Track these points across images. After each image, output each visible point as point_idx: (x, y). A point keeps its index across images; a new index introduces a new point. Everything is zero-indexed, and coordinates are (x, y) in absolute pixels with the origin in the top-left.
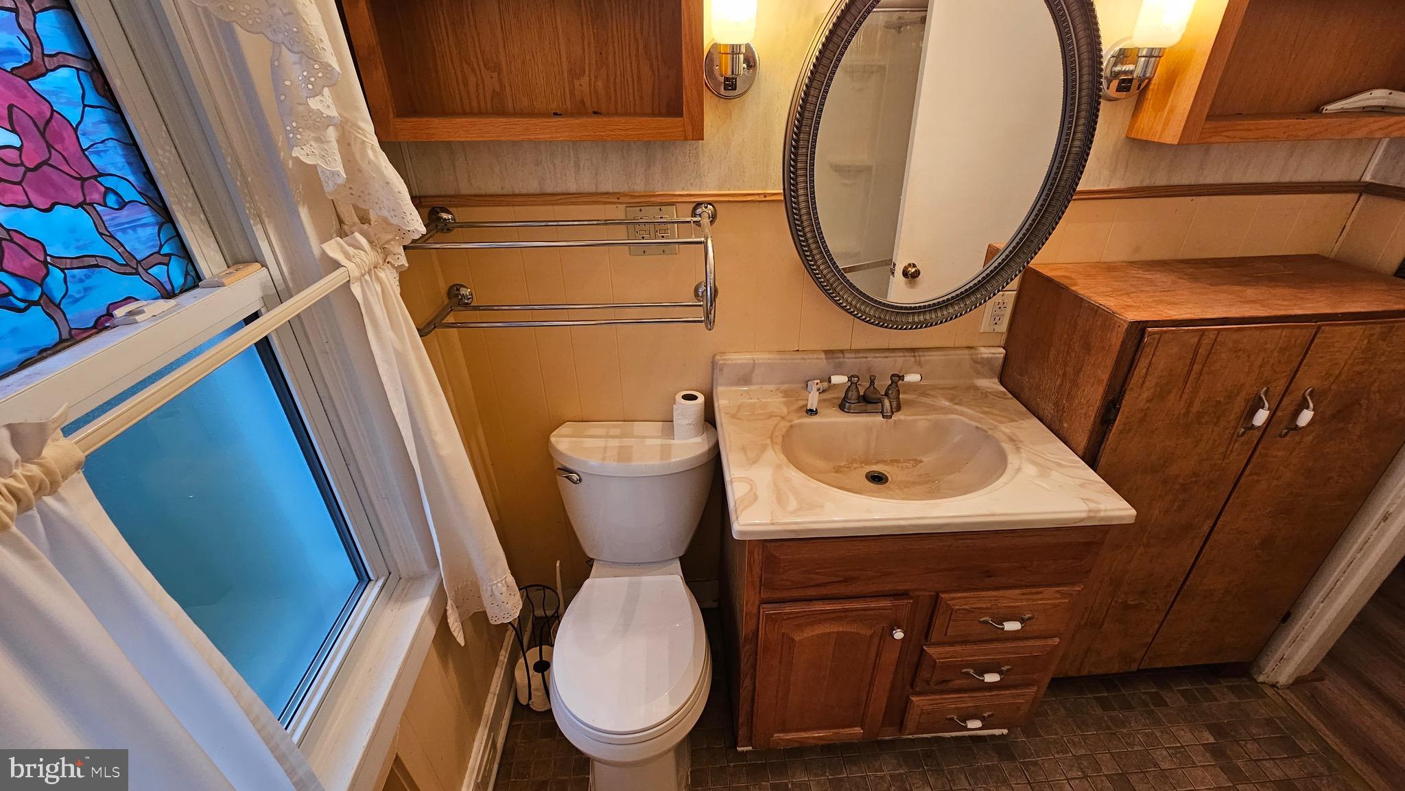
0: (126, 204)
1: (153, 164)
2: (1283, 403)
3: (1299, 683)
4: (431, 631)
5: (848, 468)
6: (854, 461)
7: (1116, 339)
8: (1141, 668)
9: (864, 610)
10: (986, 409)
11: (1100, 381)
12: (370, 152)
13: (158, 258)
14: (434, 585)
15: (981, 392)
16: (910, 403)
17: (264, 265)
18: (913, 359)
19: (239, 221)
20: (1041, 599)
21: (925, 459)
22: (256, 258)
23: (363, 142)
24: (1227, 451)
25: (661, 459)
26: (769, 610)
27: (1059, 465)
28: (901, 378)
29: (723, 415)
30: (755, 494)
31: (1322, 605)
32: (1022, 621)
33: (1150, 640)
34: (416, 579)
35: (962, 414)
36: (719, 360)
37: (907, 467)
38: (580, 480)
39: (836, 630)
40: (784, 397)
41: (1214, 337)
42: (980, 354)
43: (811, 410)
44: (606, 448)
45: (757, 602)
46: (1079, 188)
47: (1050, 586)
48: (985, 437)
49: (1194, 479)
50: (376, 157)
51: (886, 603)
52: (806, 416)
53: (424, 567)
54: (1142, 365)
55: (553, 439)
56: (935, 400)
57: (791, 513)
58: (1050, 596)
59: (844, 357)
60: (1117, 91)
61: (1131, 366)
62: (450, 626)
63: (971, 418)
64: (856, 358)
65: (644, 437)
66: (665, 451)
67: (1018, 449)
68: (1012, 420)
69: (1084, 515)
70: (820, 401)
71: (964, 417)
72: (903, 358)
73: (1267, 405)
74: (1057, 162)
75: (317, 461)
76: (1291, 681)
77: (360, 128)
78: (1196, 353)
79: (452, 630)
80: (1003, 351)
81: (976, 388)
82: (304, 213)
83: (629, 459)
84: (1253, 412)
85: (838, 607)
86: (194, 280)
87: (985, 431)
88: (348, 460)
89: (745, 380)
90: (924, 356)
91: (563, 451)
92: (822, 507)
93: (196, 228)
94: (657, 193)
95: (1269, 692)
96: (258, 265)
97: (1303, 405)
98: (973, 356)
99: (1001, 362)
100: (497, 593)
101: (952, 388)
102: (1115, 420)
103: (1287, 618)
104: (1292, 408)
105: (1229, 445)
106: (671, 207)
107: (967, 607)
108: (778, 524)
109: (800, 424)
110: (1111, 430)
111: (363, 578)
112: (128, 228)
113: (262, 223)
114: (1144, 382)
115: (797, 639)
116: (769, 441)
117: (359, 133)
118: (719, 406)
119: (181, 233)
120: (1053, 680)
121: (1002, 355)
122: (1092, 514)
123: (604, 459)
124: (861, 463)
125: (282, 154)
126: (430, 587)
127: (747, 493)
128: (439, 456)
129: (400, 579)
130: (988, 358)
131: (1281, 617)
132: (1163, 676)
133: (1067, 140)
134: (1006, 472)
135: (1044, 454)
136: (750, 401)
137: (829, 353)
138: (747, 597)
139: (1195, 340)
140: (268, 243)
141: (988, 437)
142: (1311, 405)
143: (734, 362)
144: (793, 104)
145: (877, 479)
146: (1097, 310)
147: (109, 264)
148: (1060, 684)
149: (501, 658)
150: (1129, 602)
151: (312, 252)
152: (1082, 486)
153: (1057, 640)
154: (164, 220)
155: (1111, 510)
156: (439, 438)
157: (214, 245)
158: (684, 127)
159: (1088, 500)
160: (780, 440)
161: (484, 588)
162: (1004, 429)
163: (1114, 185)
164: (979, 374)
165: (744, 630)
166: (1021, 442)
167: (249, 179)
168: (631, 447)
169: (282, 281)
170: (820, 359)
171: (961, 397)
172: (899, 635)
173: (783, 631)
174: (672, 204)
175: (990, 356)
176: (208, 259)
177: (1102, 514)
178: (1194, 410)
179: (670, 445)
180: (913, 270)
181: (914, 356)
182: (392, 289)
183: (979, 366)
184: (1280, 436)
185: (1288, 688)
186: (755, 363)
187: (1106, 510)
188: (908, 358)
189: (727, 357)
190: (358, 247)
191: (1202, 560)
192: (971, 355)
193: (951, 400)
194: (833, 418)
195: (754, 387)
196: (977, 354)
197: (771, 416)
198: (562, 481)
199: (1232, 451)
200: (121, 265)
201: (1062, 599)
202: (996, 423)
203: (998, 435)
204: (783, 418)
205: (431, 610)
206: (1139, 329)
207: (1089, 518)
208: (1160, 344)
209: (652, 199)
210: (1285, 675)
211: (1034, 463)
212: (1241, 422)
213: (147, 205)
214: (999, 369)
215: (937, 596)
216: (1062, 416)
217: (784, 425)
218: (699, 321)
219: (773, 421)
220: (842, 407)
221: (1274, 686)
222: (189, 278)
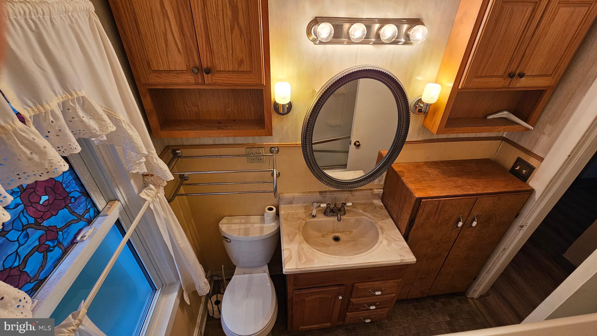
0: (77, 198)
1: (84, 182)
2: (468, 219)
3: (481, 297)
4: (178, 302)
5: (327, 235)
6: (329, 232)
7: (413, 202)
8: (428, 295)
9: (329, 290)
10: (375, 214)
11: (408, 213)
12: (155, 160)
13: (87, 211)
14: (179, 286)
15: (374, 206)
16: (349, 211)
17: (119, 201)
18: (350, 194)
19: (110, 188)
20: (388, 284)
21: (354, 231)
22: (116, 199)
23: (152, 157)
24: (451, 233)
25: (260, 234)
26: (297, 292)
27: (395, 240)
28: (345, 204)
29: (282, 218)
30: (291, 256)
31: (486, 275)
32: (382, 291)
33: (430, 287)
34: (172, 284)
35: (366, 216)
36: (281, 196)
37: (347, 234)
38: (230, 241)
39: (319, 296)
40: (304, 210)
41: (443, 202)
42: (375, 192)
43: (314, 216)
44: (240, 229)
45: (292, 289)
46: (407, 140)
47: (391, 280)
48: (373, 226)
49: (441, 241)
50: (157, 161)
51: (336, 288)
52: (312, 218)
53: (175, 280)
54: (420, 211)
55: (220, 225)
56: (358, 210)
57: (303, 264)
58: (391, 283)
59: (326, 194)
60: (418, 112)
61: (417, 211)
62: (185, 299)
63: (369, 218)
64: (330, 194)
65: (254, 223)
66: (262, 229)
67: (383, 232)
68: (383, 220)
69: (399, 261)
70: (317, 212)
71: (367, 217)
72: (347, 194)
73: (462, 220)
74: (397, 138)
75: (138, 258)
76: (478, 297)
77: (151, 153)
78: (438, 206)
79: (185, 300)
80: (382, 190)
81: (373, 204)
82: (132, 182)
83: (248, 234)
84: (458, 223)
85: (319, 290)
86: (98, 213)
87: (373, 223)
88: (147, 252)
89: (290, 203)
90: (354, 193)
91: (224, 231)
92: (313, 261)
93: (97, 195)
94: (257, 144)
95: (470, 301)
96: (117, 201)
97: (474, 220)
98: (372, 193)
99: (382, 194)
100: (201, 286)
101: (364, 204)
102: (413, 226)
103: (475, 278)
104: (470, 220)
105: (451, 231)
106: (262, 148)
107: (363, 288)
108: (298, 268)
109: (309, 221)
110: (412, 229)
111: (154, 290)
112: (78, 207)
113: (118, 187)
114: (422, 215)
115: (306, 300)
116: (297, 231)
117: (150, 154)
118: (281, 214)
119: (93, 199)
120: (396, 301)
121: (382, 192)
122: (402, 261)
123: (239, 234)
124: (331, 233)
125: (125, 166)
126: (177, 288)
127: (289, 255)
128: (180, 248)
129: (166, 285)
130: (377, 193)
131: (473, 278)
132: (436, 297)
133: (400, 132)
134: (377, 243)
135: (391, 235)
136: (292, 211)
137: (321, 192)
138: (290, 288)
139: (438, 203)
140: (121, 194)
141: (374, 226)
142: (476, 220)
143: (286, 197)
144: (304, 124)
145: (337, 239)
146: (408, 190)
147: (74, 222)
148: (399, 302)
149: (202, 300)
150: (422, 277)
151: (135, 193)
152: (401, 249)
153: (395, 294)
154: (87, 197)
155: (408, 259)
156: (180, 242)
157: (102, 198)
158: (265, 132)
159: (401, 255)
160: (301, 230)
161: (197, 285)
162: (379, 223)
163: (419, 139)
164: (374, 198)
165: (289, 297)
166: (384, 229)
167: (114, 175)
168: (249, 228)
169: (124, 202)
170: (318, 195)
171: (367, 208)
172: (340, 298)
173: (301, 298)
174: (263, 147)
175: (378, 192)
176: (100, 203)
177: (405, 261)
178: (439, 222)
179: (263, 227)
180: (358, 144)
181: (351, 193)
182: (163, 198)
183: (374, 196)
184: (468, 228)
185: (477, 299)
186: (294, 197)
187: (406, 260)
188: (349, 194)
189: (284, 195)
190: (151, 189)
191: (445, 264)
192: (371, 192)
193: (363, 210)
194: (322, 218)
195: (294, 205)
196: (373, 192)
197: (299, 219)
198: (224, 242)
199: (452, 233)
200: (76, 220)
201: (395, 283)
202: (377, 221)
203: (378, 226)
204: (303, 219)
205: (178, 296)
206: (420, 199)
207: (401, 262)
208: (426, 204)
209: (255, 146)
210: (476, 295)
211: (387, 239)
212: (455, 225)
213: (83, 195)
214: (381, 197)
215: (353, 284)
216: (398, 220)
217: (304, 222)
218: (272, 192)
219: (299, 221)
220: (325, 214)
221: (472, 298)
222: (96, 212)
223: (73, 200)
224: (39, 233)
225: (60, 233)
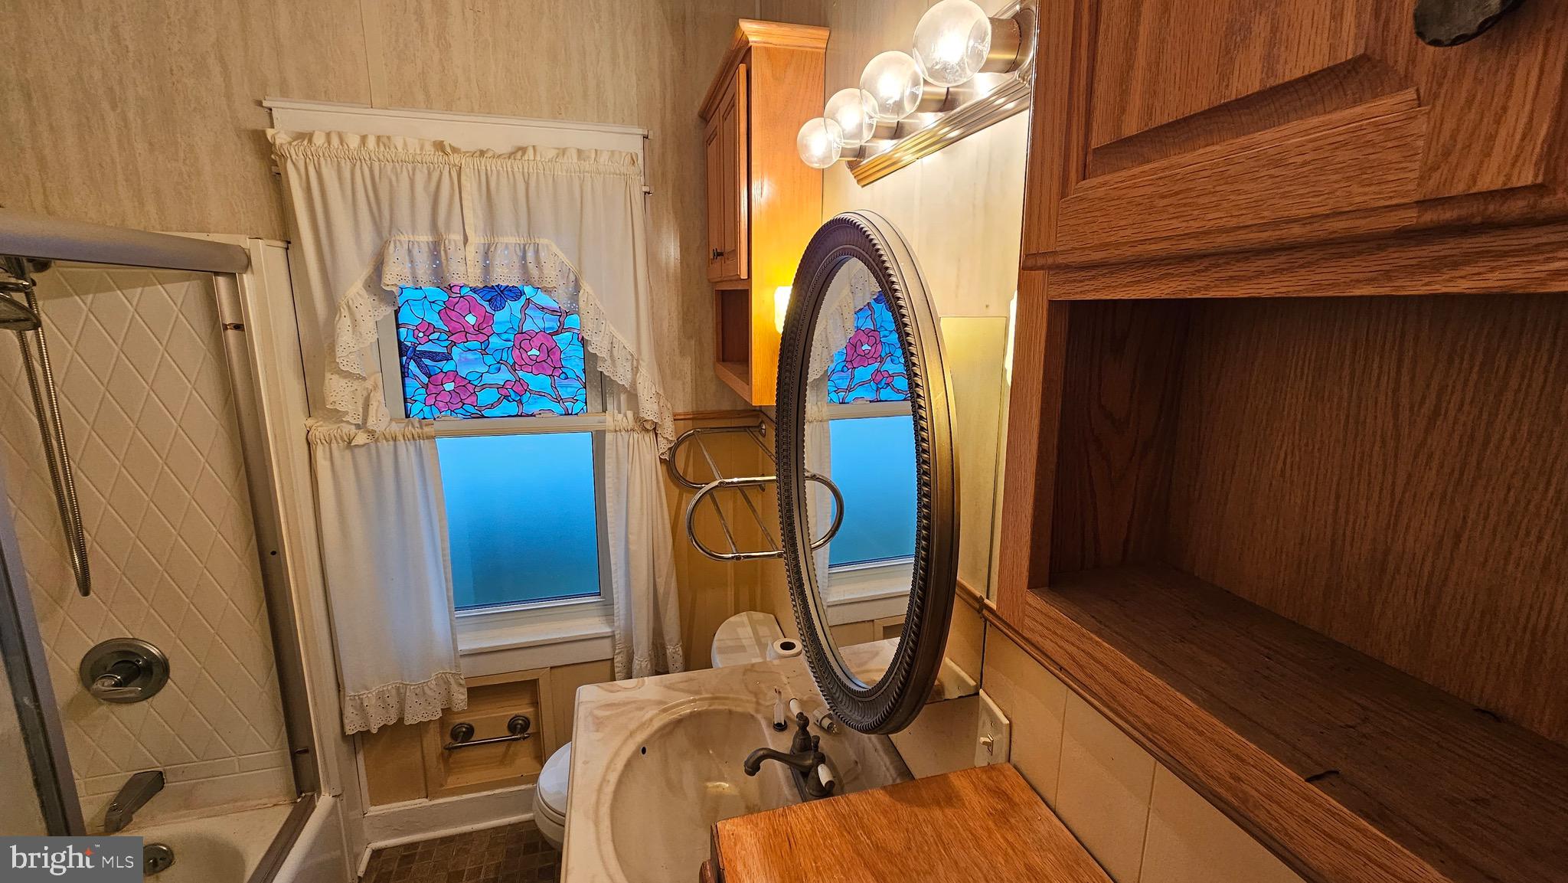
223: (563, 376)
224: (509, 377)
225: (528, 394)
